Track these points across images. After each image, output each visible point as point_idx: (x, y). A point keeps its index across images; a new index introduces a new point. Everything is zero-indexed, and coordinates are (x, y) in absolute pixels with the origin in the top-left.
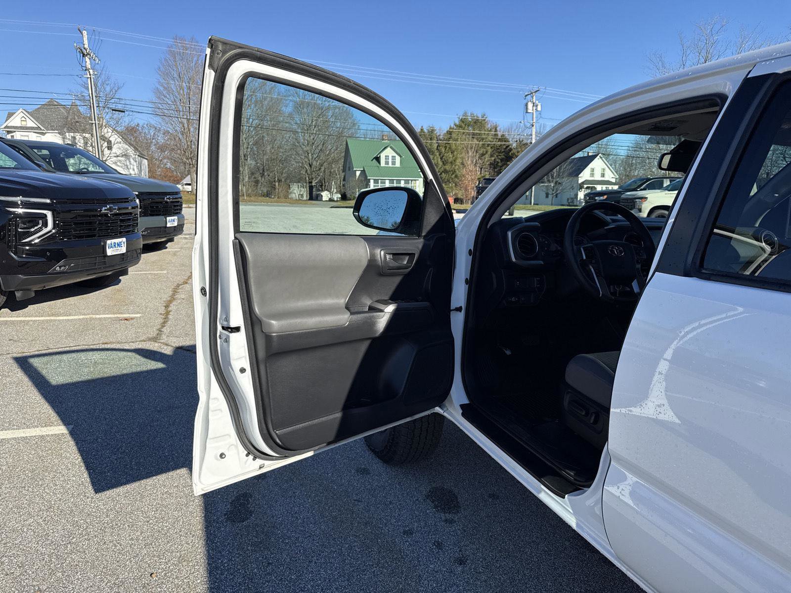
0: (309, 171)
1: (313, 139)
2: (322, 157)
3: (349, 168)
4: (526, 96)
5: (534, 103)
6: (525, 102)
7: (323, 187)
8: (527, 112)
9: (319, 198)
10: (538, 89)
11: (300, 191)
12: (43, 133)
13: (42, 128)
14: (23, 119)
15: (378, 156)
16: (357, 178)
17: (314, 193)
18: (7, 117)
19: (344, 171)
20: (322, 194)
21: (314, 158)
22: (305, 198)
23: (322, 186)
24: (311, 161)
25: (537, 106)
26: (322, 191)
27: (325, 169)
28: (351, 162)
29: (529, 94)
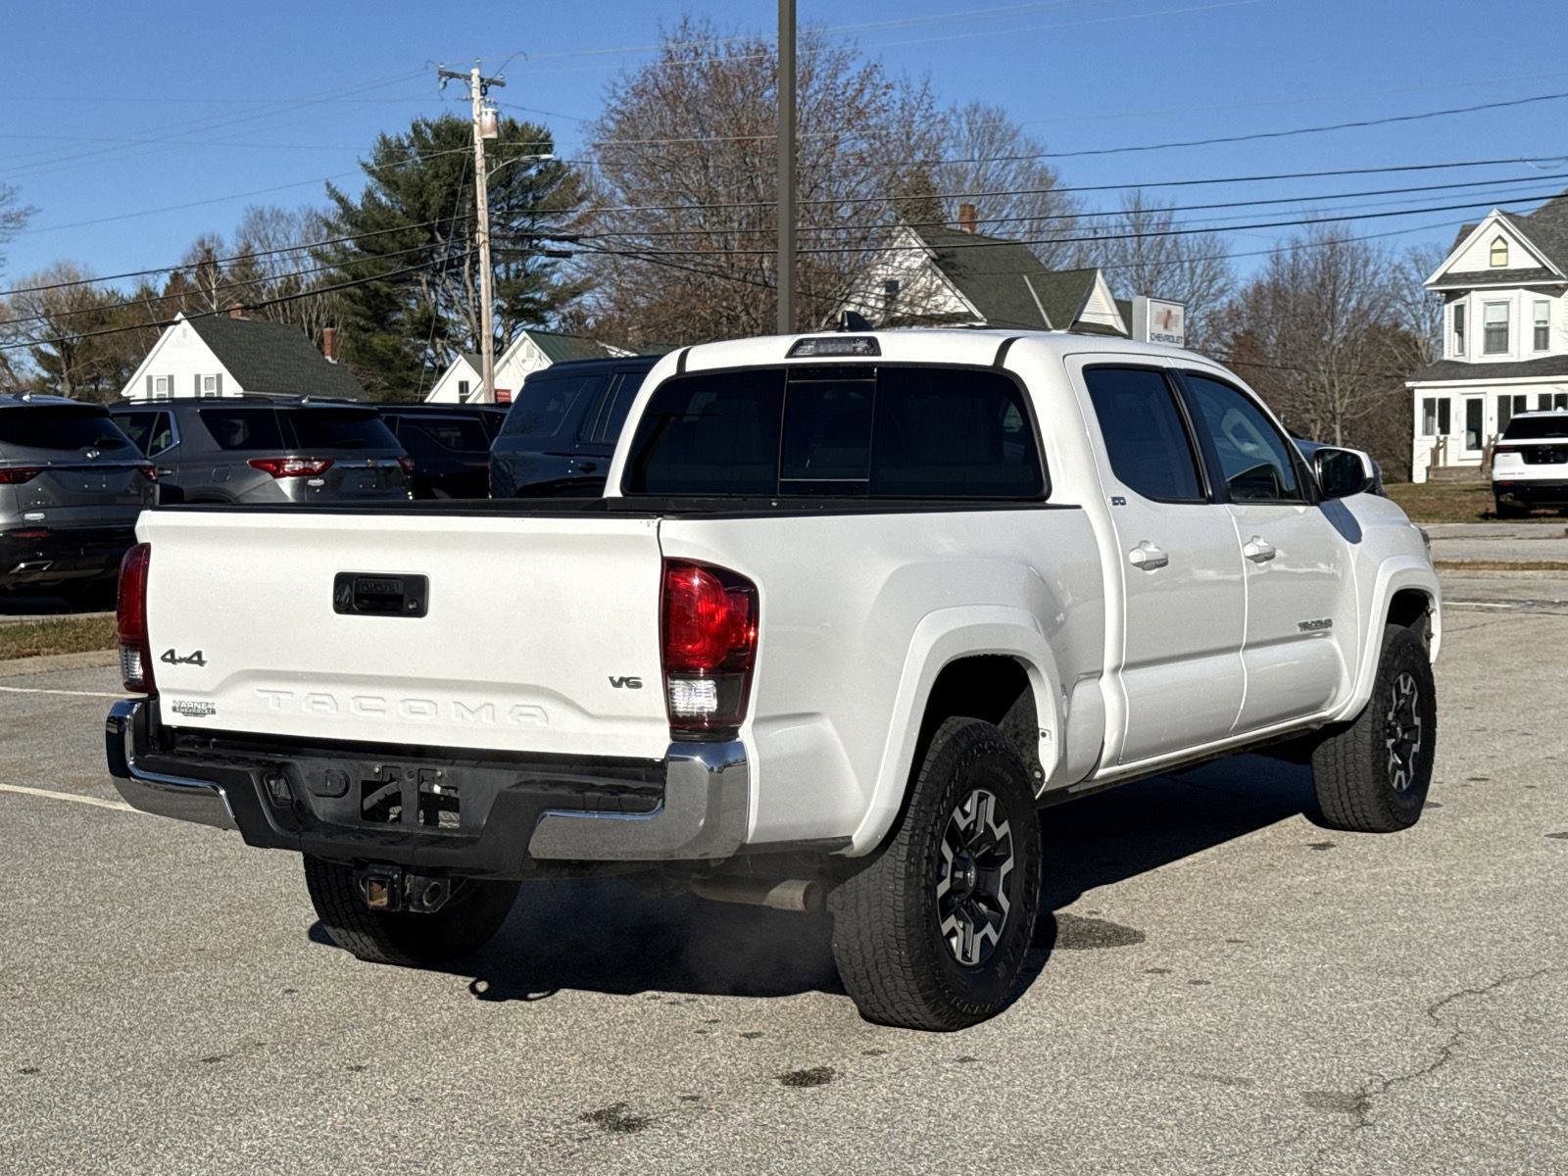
12: (1557, 287)
13: (1556, 271)
14: (1500, 245)
18: (1460, 235)
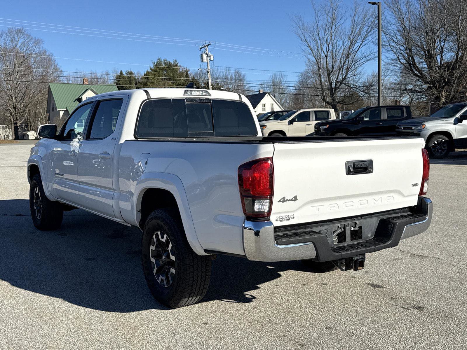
0: (13, 114)
1: (16, 84)
2: (26, 99)
3: (53, 108)
4: (201, 49)
5: (207, 55)
6: (200, 53)
7: (29, 127)
8: (202, 62)
9: (25, 138)
10: (210, 43)
11: (6, 132)
15: (80, 98)
16: (61, 117)
17: (20, 133)
19: (48, 111)
20: (28, 133)
21: (18, 101)
22: (11, 138)
23: (27, 126)
24: (15, 104)
25: (210, 56)
26: (28, 131)
27: (29, 110)
28: (54, 103)
29: (203, 47)
